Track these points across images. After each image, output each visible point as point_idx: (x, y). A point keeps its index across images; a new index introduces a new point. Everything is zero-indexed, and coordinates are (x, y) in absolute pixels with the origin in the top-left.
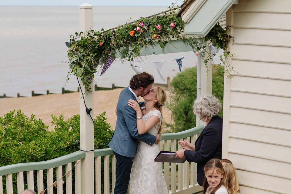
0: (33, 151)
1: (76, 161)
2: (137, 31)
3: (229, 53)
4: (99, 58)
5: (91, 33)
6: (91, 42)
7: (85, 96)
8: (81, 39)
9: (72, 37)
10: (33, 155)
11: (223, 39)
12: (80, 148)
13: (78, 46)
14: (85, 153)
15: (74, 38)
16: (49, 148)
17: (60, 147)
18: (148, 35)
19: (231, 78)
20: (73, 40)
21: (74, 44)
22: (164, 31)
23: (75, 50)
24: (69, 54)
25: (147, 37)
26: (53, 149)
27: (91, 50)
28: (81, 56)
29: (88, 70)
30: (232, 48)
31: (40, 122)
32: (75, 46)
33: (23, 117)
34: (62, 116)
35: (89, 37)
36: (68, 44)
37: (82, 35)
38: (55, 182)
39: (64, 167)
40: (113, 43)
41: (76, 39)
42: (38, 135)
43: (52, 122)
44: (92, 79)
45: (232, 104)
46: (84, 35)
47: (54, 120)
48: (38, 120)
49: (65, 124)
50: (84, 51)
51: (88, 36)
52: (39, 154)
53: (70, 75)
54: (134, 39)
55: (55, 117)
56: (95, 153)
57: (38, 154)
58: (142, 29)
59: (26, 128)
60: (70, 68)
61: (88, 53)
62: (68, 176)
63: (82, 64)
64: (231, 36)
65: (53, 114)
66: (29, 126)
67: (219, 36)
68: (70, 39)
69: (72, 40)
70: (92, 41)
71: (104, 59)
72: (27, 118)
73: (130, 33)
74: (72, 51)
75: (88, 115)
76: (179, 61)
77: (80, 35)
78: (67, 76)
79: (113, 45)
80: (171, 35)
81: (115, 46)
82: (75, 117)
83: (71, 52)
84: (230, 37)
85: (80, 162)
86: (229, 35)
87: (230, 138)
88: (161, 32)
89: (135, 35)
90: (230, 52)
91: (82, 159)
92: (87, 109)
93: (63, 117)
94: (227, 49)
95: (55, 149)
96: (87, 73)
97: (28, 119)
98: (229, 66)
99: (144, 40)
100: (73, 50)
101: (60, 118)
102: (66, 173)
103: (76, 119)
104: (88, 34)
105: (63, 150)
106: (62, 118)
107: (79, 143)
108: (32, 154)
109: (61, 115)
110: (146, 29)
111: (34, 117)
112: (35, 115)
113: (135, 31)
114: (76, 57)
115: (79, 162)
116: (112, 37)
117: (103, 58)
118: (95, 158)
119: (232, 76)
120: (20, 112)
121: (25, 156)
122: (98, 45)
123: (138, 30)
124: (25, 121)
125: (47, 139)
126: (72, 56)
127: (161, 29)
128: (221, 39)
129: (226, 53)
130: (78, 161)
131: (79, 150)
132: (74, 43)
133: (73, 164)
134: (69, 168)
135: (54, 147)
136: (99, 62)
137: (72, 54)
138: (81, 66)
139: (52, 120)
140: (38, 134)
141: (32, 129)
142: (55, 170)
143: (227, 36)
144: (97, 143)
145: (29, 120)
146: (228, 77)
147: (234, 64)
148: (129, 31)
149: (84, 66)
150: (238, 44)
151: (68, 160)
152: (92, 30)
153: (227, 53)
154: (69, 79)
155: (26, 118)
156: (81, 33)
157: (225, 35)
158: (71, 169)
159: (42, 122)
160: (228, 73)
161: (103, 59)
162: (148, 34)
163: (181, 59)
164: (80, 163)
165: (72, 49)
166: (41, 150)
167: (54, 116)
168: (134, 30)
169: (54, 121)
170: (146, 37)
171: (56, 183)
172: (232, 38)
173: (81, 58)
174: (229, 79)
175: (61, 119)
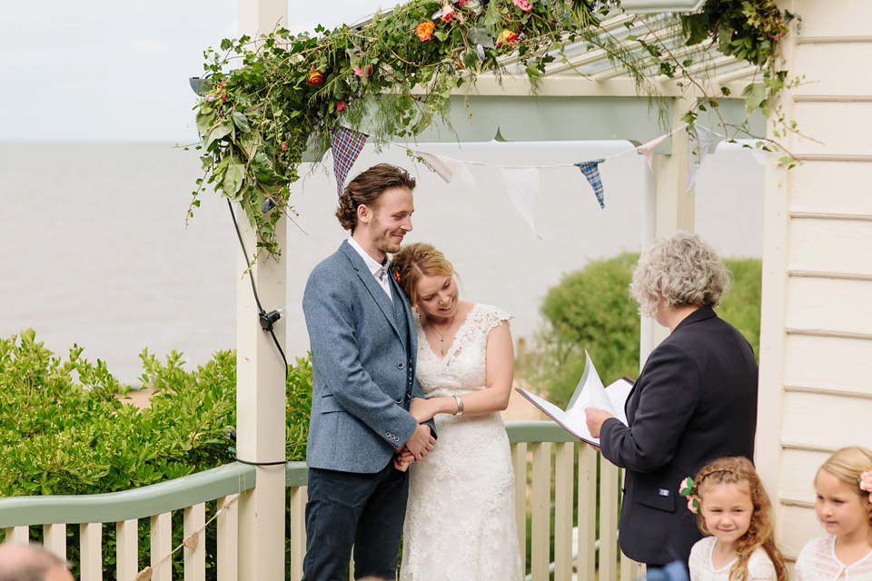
0: (67, 459)
1: (223, 499)
2: (443, 19)
3: (782, 75)
4: (308, 129)
5: (278, 38)
6: (280, 68)
7: (255, 268)
8: (245, 62)
9: (212, 55)
10: (68, 472)
11: (762, 25)
12: (235, 454)
13: (233, 87)
14: (254, 473)
15: (220, 60)
16: (125, 451)
17: (167, 451)
18: (483, 33)
19: (792, 166)
20: (215, 68)
21: (220, 81)
22: (541, 15)
23: (221, 101)
24: (200, 115)
25: (479, 39)
26: (141, 457)
27: (281, 99)
28: (243, 122)
29: (266, 173)
30: (793, 56)
31: (102, 371)
32: (223, 87)
33: (40, 355)
34: (177, 358)
35: (271, 54)
36: (198, 85)
37: (249, 47)
38: (144, 571)
39: (179, 519)
40: (357, 73)
41: (225, 62)
42: (92, 413)
43: (144, 376)
44: (281, 206)
45: (793, 267)
46: (255, 47)
47: (149, 370)
48: (95, 365)
49: (186, 382)
50: (254, 103)
51: (269, 50)
52: (89, 472)
53: (204, 189)
54: (431, 53)
55: (153, 360)
56: (289, 473)
57: (86, 470)
58: (460, 14)
59: (52, 391)
60: (203, 168)
61: (269, 110)
62: (193, 550)
63: (248, 151)
64: (792, 12)
65: (146, 351)
66: (61, 386)
67: (746, 13)
68: (205, 65)
69: (212, 66)
70: (283, 67)
71: (326, 133)
72: (53, 359)
73: (419, 30)
74: (212, 104)
75: (267, 335)
76: (589, 168)
77: (238, 49)
78: (194, 193)
79: (358, 78)
80: (566, 29)
81: (364, 81)
82: (223, 358)
83: (209, 110)
84: (790, 16)
85: (236, 503)
86: (782, 12)
87: (787, 391)
88: (529, 20)
89: (438, 34)
90: (786, 73)
91: (243, 493)
92: (262, 314)
93: (181, 359)
94: (778, 62)
95: (147, 455)
96: (263, 182)
97: (57, 364)
98: (781, 120)
99: (468, 51)
100: (215, 102)
101: (171, 362)
102: (185, 539)
103: (227, 361)
104: (270, 42)
105: (174, 460)
106: (176, 365)
107: (234, 438)
108: (65, 468)
109: (174, 352)
110: (477, 11)
111: (78, 355)
112: (81, 350)
113: (438, 20)
114: (225, 124)
115: (231, 502)
116: (355, 50)
117: (322, 129)
118: (289, 492)
119: (795, 159)
120: (33, 339)
121: (40, 475)
122: (302, 79)
123: (447, 18)
124: (48, 368)
125: (122, 425)
126: (211, 124)
127: (530, 8)
128: (756, 26)
129: (771, 78)
130: (229, 499)
131: (235, 460)
132: (218, 78)
133: (212, 507)
134: (196, 523)
135: (145, 451)
136: (307, 143)
137: (212, 117)
138: (243, 158)
139: (144, 371)
140: (90, 409)
141: (72, 395)
142: (145, 524)
143: (778, 15)
144: (299, 440)
145: (61, 365)
146: (780, 165)
147: (803, 114)
148: (416, 23)
149: (252, 158)
150: (817, 42)
151: (193, 492)
152: (283, 31)
153: (776, 76)
154: (198, 203)
155: (51, 357)
156: (245, 39)
157: (769, 8)
158: (203, 525)
159: (105, 371)
160: (780, 149)
161: (322, 136)
162: (483, 30)
163: (595, 165)
164: (235, 506)
165: (211, 99)
166: (97, 458)
167: (149, 358)
168: (434, 17)
169: (149, 375)
170: (475, 42)
171: (148, 571)
172: (795, 21)
173: (243, 128)
174: (784, 171)
175: (172, 367)
